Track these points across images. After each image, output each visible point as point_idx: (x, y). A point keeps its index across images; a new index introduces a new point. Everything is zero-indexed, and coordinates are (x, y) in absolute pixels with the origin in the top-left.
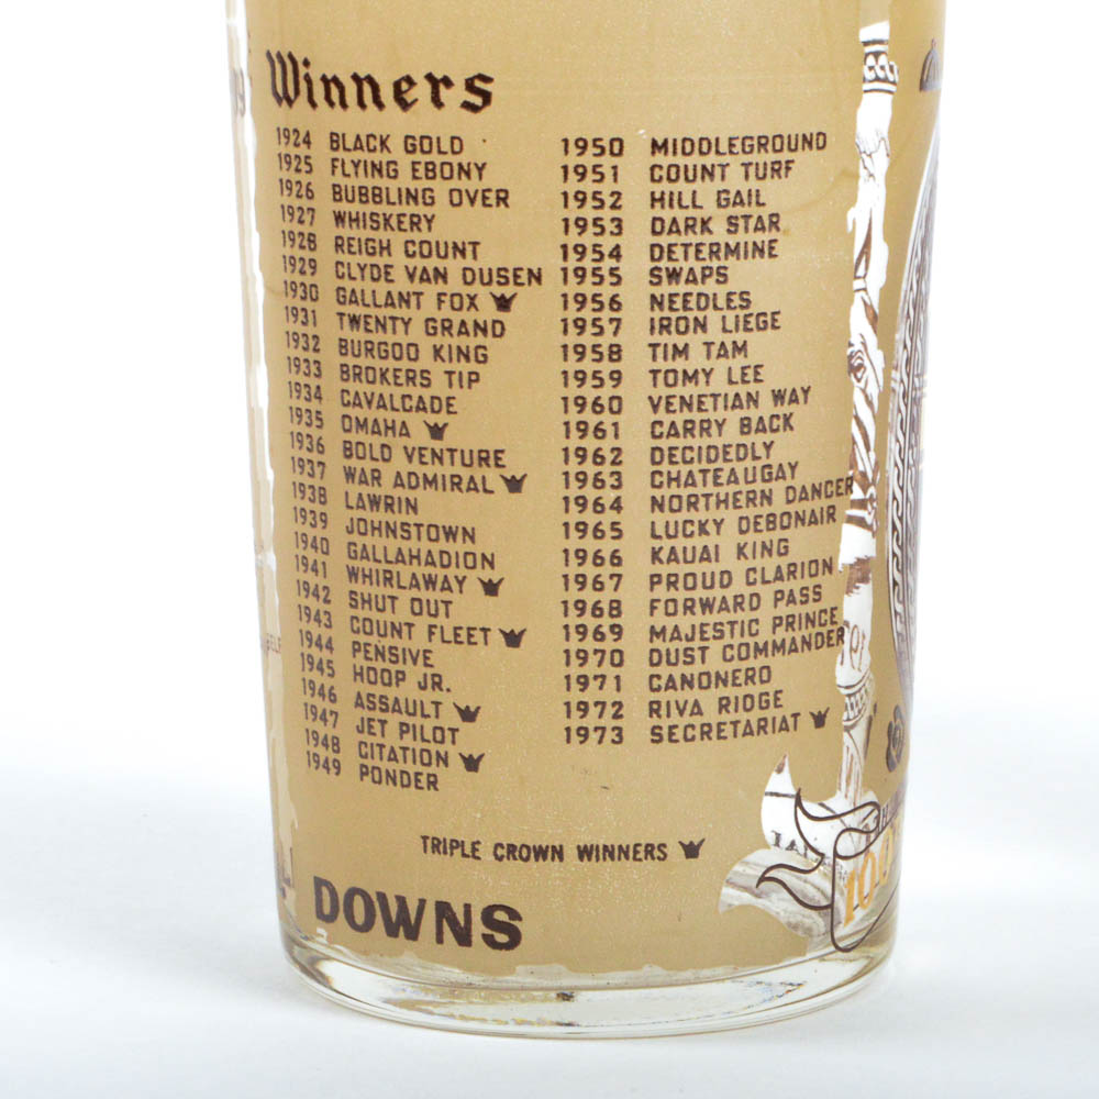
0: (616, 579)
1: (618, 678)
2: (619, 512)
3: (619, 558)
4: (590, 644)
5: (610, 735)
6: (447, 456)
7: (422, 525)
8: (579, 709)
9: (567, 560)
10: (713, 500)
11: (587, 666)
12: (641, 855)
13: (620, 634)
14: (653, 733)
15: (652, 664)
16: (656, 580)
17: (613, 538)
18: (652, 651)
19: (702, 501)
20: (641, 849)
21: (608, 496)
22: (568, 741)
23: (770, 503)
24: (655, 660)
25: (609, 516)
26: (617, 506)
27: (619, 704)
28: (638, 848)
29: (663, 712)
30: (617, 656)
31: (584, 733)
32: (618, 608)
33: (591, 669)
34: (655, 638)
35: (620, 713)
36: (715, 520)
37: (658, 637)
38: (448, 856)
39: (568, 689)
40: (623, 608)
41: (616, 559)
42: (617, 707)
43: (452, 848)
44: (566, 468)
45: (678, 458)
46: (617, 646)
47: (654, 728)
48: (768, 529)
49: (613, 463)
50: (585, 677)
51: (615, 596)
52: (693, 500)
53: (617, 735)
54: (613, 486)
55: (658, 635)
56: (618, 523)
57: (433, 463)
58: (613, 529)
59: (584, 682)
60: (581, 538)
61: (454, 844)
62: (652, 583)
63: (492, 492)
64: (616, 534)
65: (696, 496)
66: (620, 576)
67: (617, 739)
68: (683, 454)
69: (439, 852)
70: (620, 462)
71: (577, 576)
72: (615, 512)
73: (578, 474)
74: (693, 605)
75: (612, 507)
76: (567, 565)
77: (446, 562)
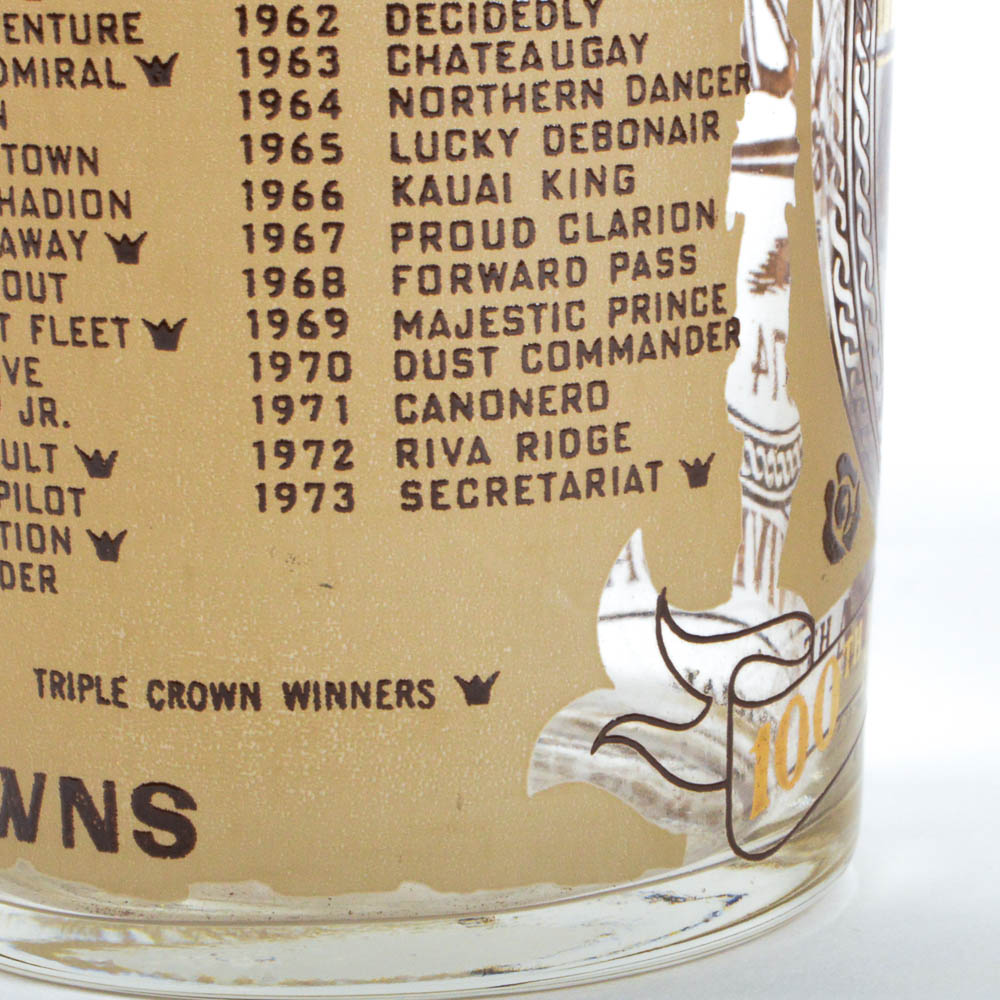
0: (333, 231)
1: (341, 399)
2: (334, 117)
3: (337, 195)
4: (292, 343)
5: (332, 497)
6: (48, 26)
7: (14, 146)
8: (278, 453)
9: (249, 199)
10: (497, 97)
11: (288, 381)
12: (391, 699)
13: (343, 325)
14: (405, 494)
15: (400, 377)
16: (401, 232)
17: (327, 161)
18: (399, 354)
19: (478, 99)
20: (391, 689)
21: (316, 89)
22: (262, 507)
23: (599, 103)
24: (405, 368)
25: (319, 124)
26: (331, 105)
27: (344, 445)
28: (385, 688)
29: (421, 457)
30: (339, 363)
31: (288, 495)
32: (339, 281)
33: (296, 384)
34: (403, 332)
35: (348, 459)
36: (502, 132)
37: (409, 332)
38: (76, 701)
39: (260, 419)
40: (347, 281)
41: (332, 196)
42: (342, 449)
43: (82, 689)
44: (242, 42)
45: (435, 23)
46: (340, 345)
47: (406, 484)
48: (597, 148)
49: (322, 31)
50: (286, 398)
51: (333, 260)
52: (462, 95)
53: (344, 497)
54: (323, 72)
55: (408, 326)
56: (335, 136)
57: (27, 40)
58: (325, 146)
59: (285, 407)
60: (271, 161)
61: (85, 682)
62: (396, 239)
63: (122, 86)
64: (331, 154)
65: (468, 88)
66: (339, 226)
67: (343, 504)
68: (443, 16)
69: (63, 697)
70: (335, 31)
71: (268, 227)
72: (327, 116)
73: (263, 51)
74: (468, 277)
75: (322, 108)
76: (250, 208)
77: (53, 208)
